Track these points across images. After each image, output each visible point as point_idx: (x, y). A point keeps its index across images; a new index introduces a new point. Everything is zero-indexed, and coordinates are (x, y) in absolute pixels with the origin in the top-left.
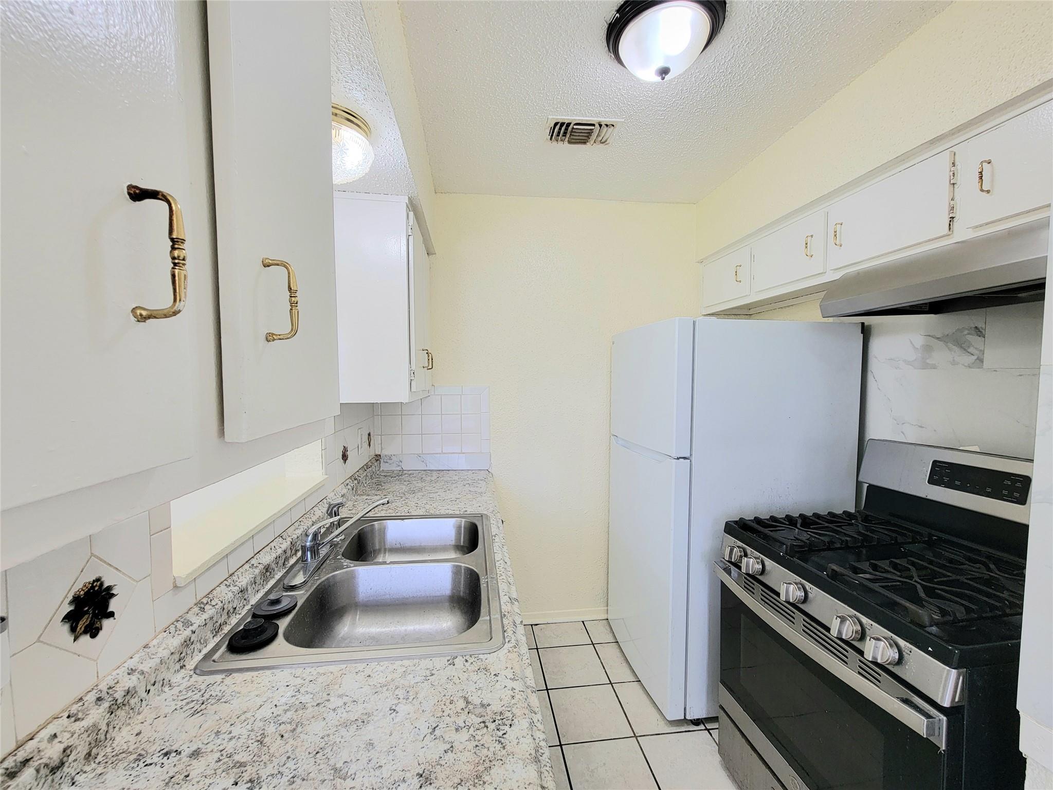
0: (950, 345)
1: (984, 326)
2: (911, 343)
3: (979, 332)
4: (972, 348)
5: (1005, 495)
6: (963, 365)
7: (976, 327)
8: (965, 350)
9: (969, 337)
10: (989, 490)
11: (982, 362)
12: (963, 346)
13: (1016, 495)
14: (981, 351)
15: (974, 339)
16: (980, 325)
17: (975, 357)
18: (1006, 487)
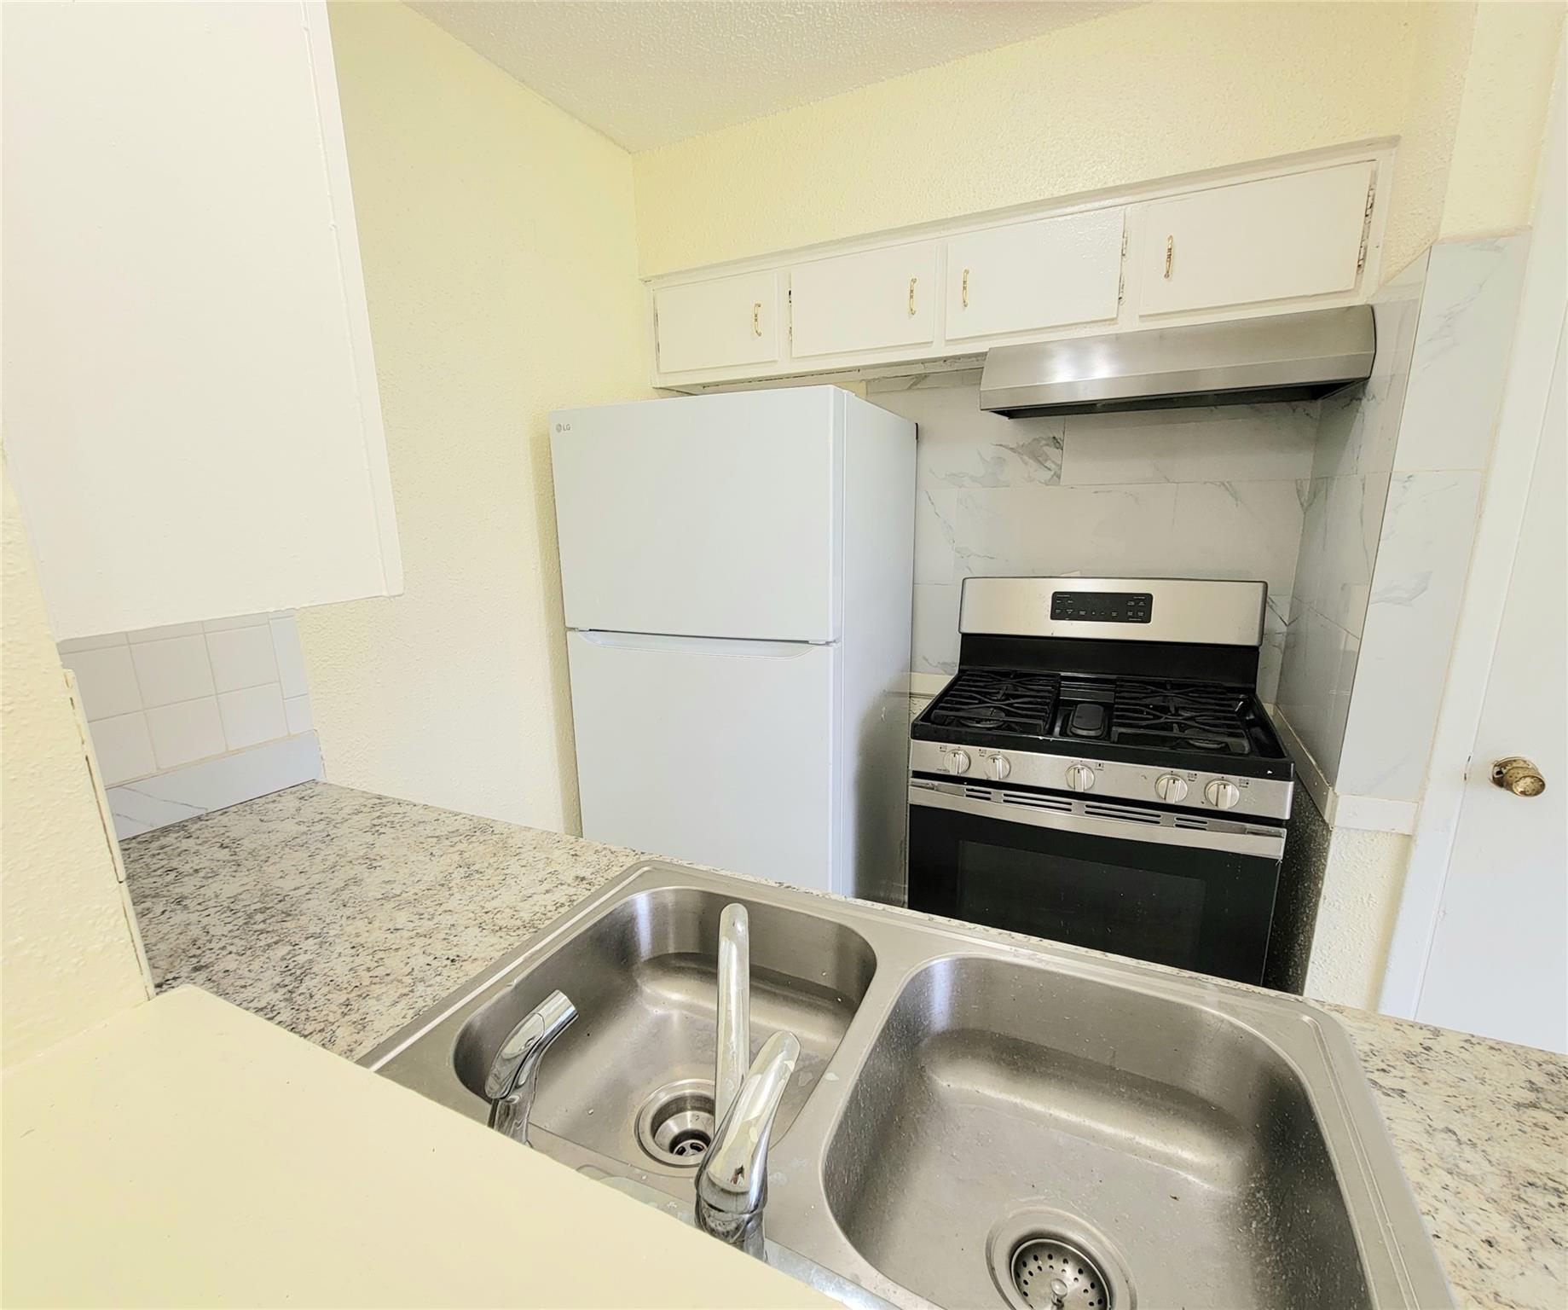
0: (1026, 458)
1: (1062, 436)
2: (979, 453)
3: (1057, 443)
4: (1049, 461)
5: (1130, 617)
6: (1040, 482)
7: (1054, 438)
8: (1039, 462)
9: (1046, 449)
10: (1114, 614)
11: (1059, 478)
12: (1040, 460)
13: (1141, 614)
14: (1058, 465)
15: (1051, 451)
16: (1059, 435)
17: (1052, 473)
18: (1131, 608)
